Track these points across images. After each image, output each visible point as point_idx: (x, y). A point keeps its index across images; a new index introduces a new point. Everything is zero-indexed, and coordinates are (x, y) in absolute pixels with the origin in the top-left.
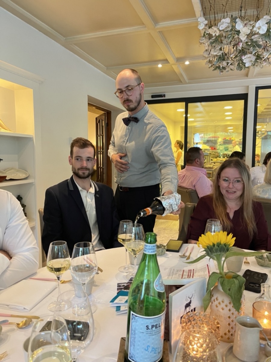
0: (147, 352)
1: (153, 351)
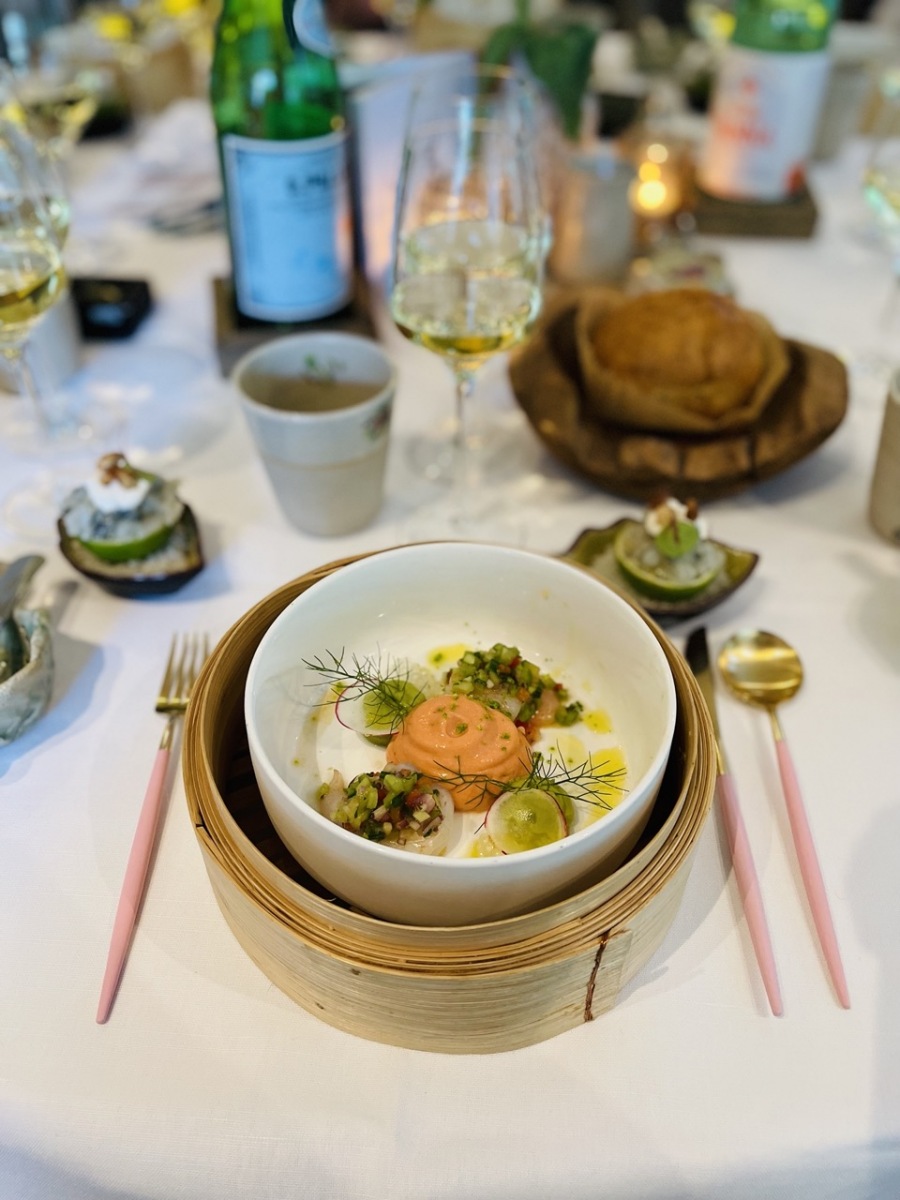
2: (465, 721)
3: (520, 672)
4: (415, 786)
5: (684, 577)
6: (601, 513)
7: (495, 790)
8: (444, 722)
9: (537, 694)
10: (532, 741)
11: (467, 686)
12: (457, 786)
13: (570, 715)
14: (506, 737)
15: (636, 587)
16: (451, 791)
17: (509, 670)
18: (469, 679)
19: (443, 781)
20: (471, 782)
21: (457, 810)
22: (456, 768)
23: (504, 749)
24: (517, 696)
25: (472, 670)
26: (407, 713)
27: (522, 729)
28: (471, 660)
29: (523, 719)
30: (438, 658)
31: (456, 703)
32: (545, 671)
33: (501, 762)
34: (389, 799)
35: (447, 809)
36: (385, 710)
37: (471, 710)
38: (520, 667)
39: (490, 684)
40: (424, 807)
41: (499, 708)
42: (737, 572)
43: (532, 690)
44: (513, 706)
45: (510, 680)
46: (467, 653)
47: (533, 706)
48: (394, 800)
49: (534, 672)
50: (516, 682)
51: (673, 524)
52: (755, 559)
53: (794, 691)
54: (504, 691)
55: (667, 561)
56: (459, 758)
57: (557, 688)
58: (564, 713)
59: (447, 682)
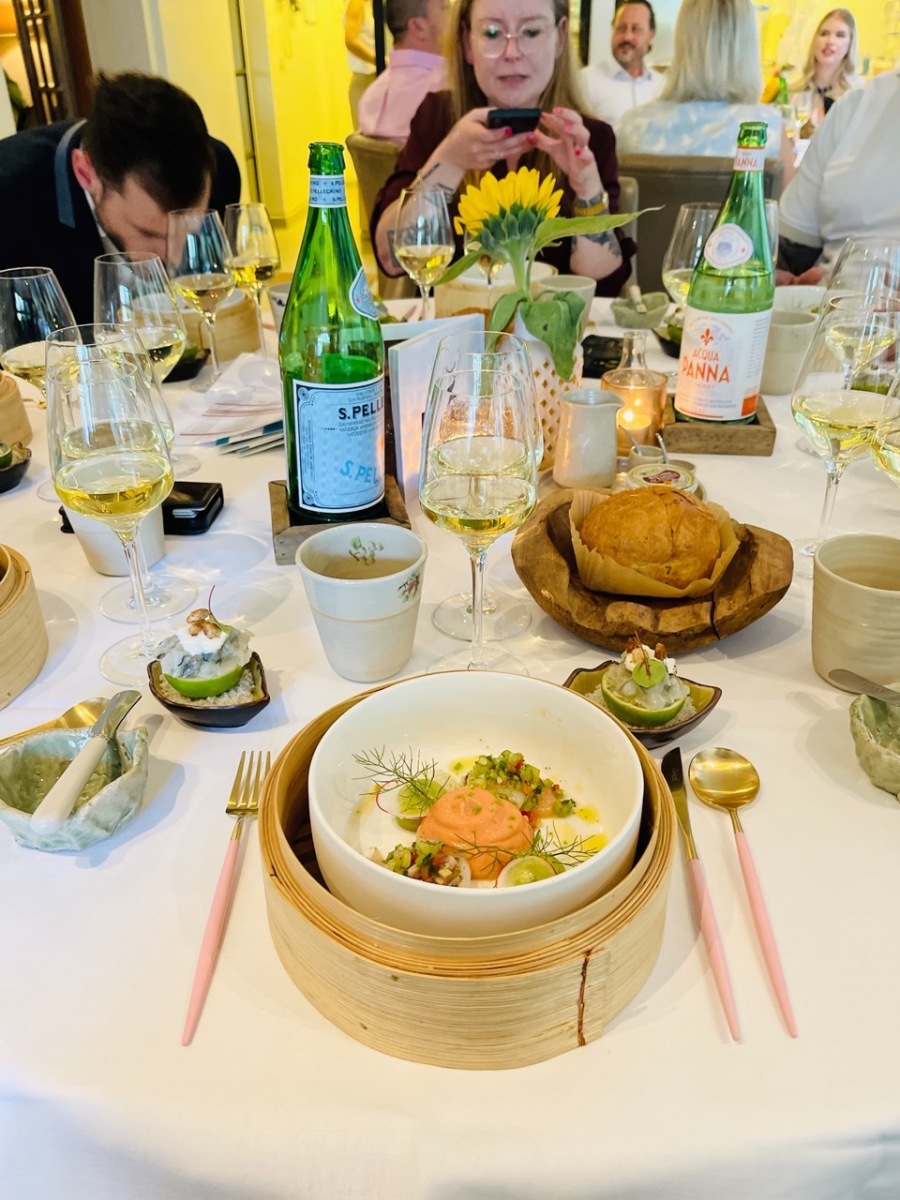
0: (347, 478)
1: (362, 475)
2: (480, 804)
3: (523, 772)
4: (440, 852)
5: (655, 705)
6: (591, 660)
7: (503, 856)
8: (463, 805)
9: (538, 791)
10: (534, 827)
11: (481, 781)
12: (474, 855)
13: (566, 808)
14: (513, 818)
15: (621, 714)
16: (468, 860)
17: (514, 770)
18: (483, 776)
19: (461, 851)
20: (483, 853)
21: (473, 877)
22: (472, 840)
23: (511, 827)
24: (522, 790)
25: (486, 769)
26: (433, 803)
27: (526, 817)
28: (484, 762)
29: (527, 810)
30: (458, 767)
31: (473, 791)
32: (543, 776)
33: (508, 838)
34: (419, 860)
35: (466, 872)
36: (415, 801)
37: (486, 798)
38: (523, 767)
39: (500, 780)
40: (447, 865)
41: (507, 799)
42: (703, 703)
43: (534, 787)
44: (518, 798)
45: (516, 777)
46: (480, 757)
47: (535, 800)
48: (423, 861)
49: (535, 773)
50: (521, 779)
51: (645, 661)
52: (718, 692)
53: (752, 795)
54: (511, 787)
55: (643, 690)
56: (474, 832)
57: (555, 788)
58: (560, 806)
59: (466, 783)
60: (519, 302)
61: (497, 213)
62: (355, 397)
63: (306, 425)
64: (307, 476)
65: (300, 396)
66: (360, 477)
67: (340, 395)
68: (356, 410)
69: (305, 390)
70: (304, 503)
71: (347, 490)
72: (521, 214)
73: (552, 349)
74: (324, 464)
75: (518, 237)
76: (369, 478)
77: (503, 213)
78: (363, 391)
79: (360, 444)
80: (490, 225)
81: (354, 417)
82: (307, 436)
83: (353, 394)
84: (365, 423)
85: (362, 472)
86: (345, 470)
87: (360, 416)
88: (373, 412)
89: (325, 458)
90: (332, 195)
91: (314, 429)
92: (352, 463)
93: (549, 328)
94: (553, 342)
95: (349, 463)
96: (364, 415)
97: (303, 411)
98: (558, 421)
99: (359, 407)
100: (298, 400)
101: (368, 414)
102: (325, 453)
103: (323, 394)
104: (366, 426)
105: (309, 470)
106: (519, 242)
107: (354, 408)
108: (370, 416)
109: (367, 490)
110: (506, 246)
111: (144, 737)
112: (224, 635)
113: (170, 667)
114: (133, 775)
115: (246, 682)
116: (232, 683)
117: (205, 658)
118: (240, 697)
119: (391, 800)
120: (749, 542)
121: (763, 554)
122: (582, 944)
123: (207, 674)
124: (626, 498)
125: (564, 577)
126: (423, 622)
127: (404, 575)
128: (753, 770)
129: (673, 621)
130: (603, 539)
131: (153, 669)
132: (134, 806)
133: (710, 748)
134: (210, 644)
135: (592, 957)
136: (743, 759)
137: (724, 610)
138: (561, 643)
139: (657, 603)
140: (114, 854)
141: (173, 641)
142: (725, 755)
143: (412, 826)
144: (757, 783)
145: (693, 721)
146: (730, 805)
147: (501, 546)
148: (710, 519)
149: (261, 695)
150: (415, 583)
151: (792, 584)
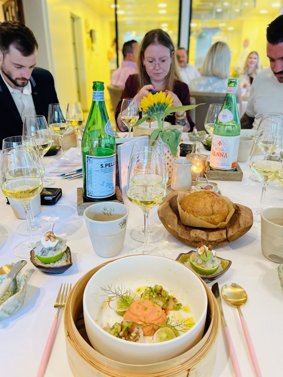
0: (103, 187)
1: (108, 186)
2: (147, 306)
3: (162, 293)
4: (132, 326)
5: (209, 267)
6: (186, 250)
7: (156, 327)
8: (140, 307)
9: (168, 300)
10: (167, 315)
11: (147, 297)
12: (144, 326)
13: (178, 307)
14: (159, 312)
15: (197, 270)
16: (142, 328)
17: (159, 292)
18: (148, 295)
19: (140, 325)
20: (148, 326)
21: (144, 335)
22: (144, 321)
23: (158, 315)
24: (162, 300)
25: (149, 292)
26: (130, 305)
27: (164, 310)
28: (148, 289)
29: (164, 308)
30: (139, 290)
31: (144, 301)
32: (170, 294)
33: (157, 319)
34: (124, 329)
35: (141, 334)
36: (123, 304)
37: (149, 304)
38: (163, 291)
39: (154, 296)
40: (134, 331)
41: (157, 304)
42: (225, 266)
43: (166, 299)
44: (161, 303)
45: (160, 295)
46: (147, 287)
47: (167, 304)
48: (126, 329)
49: (167, 293)
50: (162, 296)
51: (205, 251)
52: (230, 262)
53: (245, 301)
54: (158, 299)
55: (204, 262)
56: (145, 317)
57: (174, 299)
58: (176, 306)
59: (142, 297)
60: (159, 132)
61: (153, 105)
62: (106, 161)
63: (90, 170)
64: (89, 186)
65: (88, 160)
66: (107, 187)
67: (101, 160)
68: (106, 165)
69: (90, 158)
70: (88, 195)
71: (103, 191)
72: (160, 105)
73: (170, 147)
74: (95, 182)
75: (159, 112)
76: (110, 187)
77: (155, 105)
78: (109, 159)
79: (107, 176)
80: (151, 108)
81: (106, 167)
82: (90, 173)
83: (105, 160)
84: (109, 169)
85: (108, 185)
86: (102, 184)
87: (107, 167)
88: (112, 166)
89: (95, 180)
90: (100, 97)
91: (92, 171)
92: (105, 182)
93: (169, 140)
94: (171, 145)
95: (104, 182)
96: (109, 166)
97: (89, 165)
98: (172, 170)
99: (107, 164)
100: (87, 161)
101: (110, 166)
102: (96, 179)
103: (96, 160)
104: (109, 170)
105: (90, 184)
106: (160, 113)
107: (106, 164)
108: (111, 167)
109: (110, 191)
110: (155, 115)
111: (25, 278)
112: (57, 241)
113: (37, 252)
114: (20, 293)
115: (64, 258)
116: (59, 258)
117: (50, 249)
118: (62, 263)
119: (114, 304)
120: (238, 210)
121: (243, 214)
122: (187, 366)
123: (51, 255)
124: (196, 194)
125: (176, 221)
126: (127, 236)
127: (121, 220)
128: (245, 292)
129: (213, 236)
130: (189, 208)
131: (32, 252)
132: (20, 305)
133: (229, 283)
134: (52, 244)
135: (190, 372)
136: (240, 287)
137: (230, 233)
138: (175, 244)
139: (207, 230)
140: (11, 323)
141: (39, 243)
142: (235, 286)
143: (122, 314)
144: (246, 297)
145: (222, 273)
146: (237, 305)
147: (154, 210)
148: (224, 201)
149: (69, 262)
150: (125, 222)
151: (253, 224)
